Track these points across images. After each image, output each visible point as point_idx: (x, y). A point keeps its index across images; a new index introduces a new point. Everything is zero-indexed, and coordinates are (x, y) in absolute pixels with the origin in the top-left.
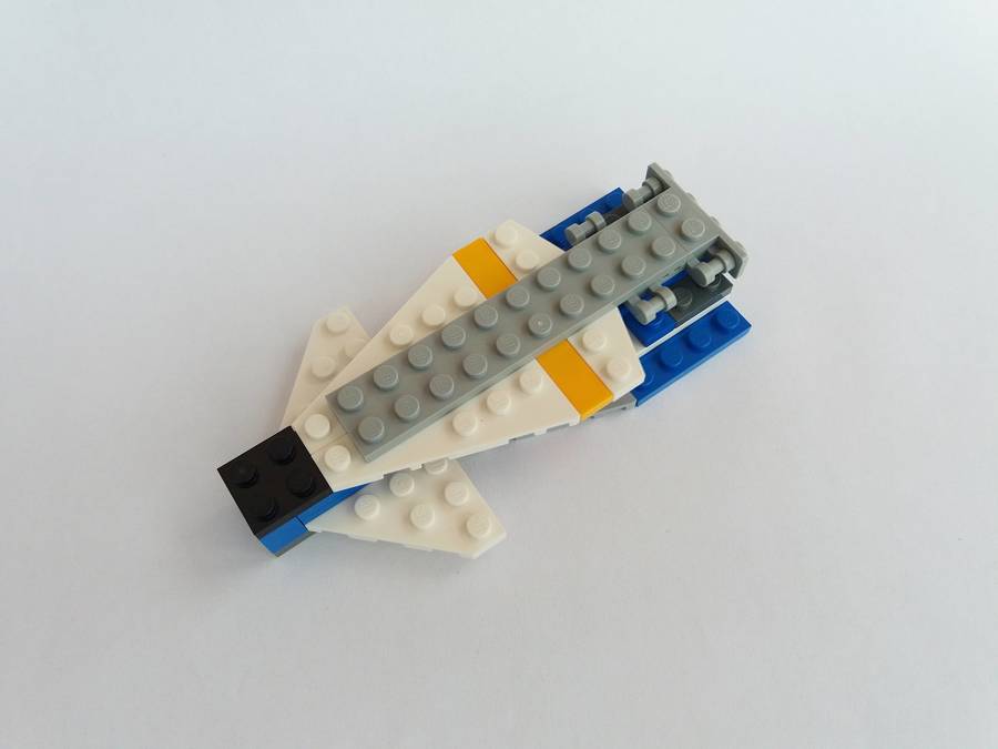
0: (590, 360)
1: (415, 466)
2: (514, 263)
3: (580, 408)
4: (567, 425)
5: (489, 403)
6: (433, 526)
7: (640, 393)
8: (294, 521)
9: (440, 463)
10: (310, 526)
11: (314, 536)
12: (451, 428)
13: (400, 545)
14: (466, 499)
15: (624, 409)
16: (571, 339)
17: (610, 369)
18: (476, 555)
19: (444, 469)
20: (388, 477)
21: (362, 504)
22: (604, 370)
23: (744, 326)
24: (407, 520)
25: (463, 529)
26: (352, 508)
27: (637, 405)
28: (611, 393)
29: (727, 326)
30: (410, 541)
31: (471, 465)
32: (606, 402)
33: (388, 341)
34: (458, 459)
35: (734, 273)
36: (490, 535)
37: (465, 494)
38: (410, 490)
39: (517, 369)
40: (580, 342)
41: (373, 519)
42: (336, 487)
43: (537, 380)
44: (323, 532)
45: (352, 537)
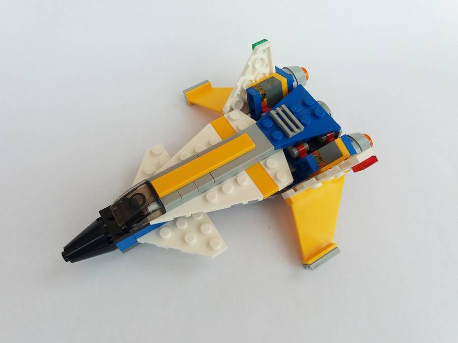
0: (270, 172)
1: (188, 215)
2: (238, 128)
3: (264, 193)
4: (257, 200)
5: (223, 188)
6: (194, 242)
8: (132, 236)
9: (199, 214)
10: (139, 240)
11: (140, 245)
12: (205, 198)
13: (179, 250)
14: (210, 231)
16: (261, 163)
17: (278, 176)
18: (213, 256)
19: (201, 217)
20: (176, 219)
21: (163, 231)
22: (276, 177)
24: (183, 239)
25: (208, 245)
26: (158, 233)
28: (278, 187)
30: (184, 249)
32: (275, 191)
34: (207, 213)
36: (221, 248)
37: (210, 229)
38: (184, 226)
39: (236, 175)
40: (265, 164)
41: (167, 238)
42: (152, 223)
43: (246, 180)
44: (145, 243)
45: (157, 246)
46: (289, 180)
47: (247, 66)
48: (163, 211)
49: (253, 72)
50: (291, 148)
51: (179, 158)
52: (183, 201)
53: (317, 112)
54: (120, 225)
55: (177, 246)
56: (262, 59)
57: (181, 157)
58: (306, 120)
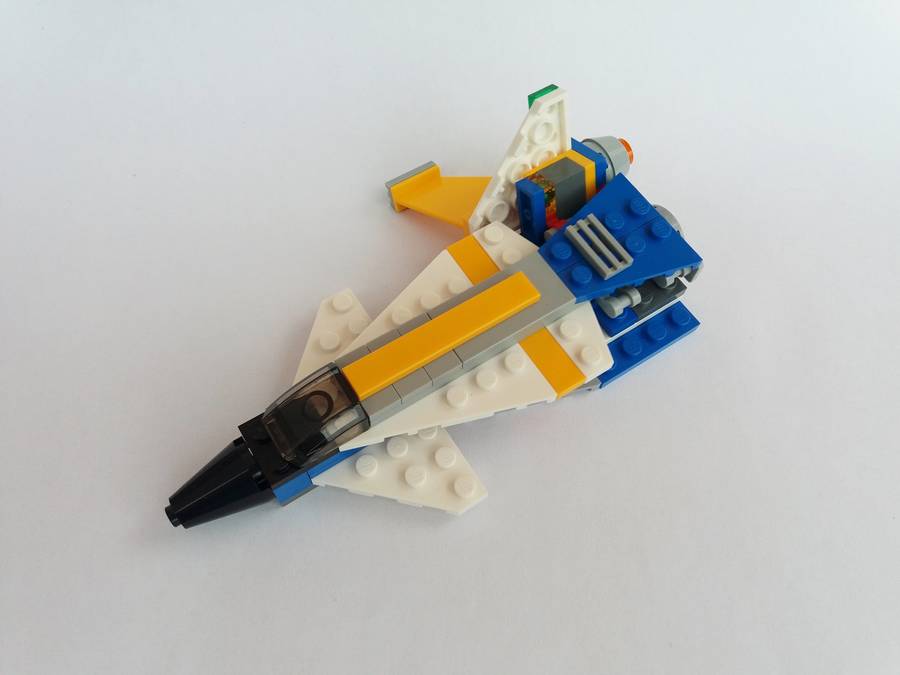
0: (568, 348)
1: (412, 431)
2: (500, 258)
3: (558, 389)
4: (545, 402)
5: (478, 379)
6: (424, 487)
7: (605, 378)
8: (304, 475)
9: (429, 431)
10: (315, 481)
11: (316, 489)
12: (444, 397)
13: (395, 500)
14: (453, 463)
15: (590, 390)
16: (550, 328)
17: (585, 355)
18: (461, 512)
19: (434, 436)
20: (387, 440)
21: (362, 462)
22: (579, 356)
23: (695, 323)
24: (402, 476)
25: (451, 487)
26: (353, 465)
27: (601, 387)
28: (584, 376)
29: (679, 323)
30: (403, 497)
31: (458, 433)
32: (580, 384)
34: (447, 428)
35: (689, 278)
36: (475, 495)
37: (453, 459)
38: (402, 453)
39: (502, 351)
40: (558, 330)
41: (372, 476)
42: (342, 448)
43: (520, 361)
44: (327, 486)
45: (350, 491)
46: (606, 362)
47: (518, 138)
48: (365, 424)
49: (529, 149)
50: (606, 299)
51: (389, 320)
52: (403, 406)
53: (656, 228)
54: (283, 455)
55: (391, 491)
56: (547, 125)
57: (394, 318)
58: (637, 244)
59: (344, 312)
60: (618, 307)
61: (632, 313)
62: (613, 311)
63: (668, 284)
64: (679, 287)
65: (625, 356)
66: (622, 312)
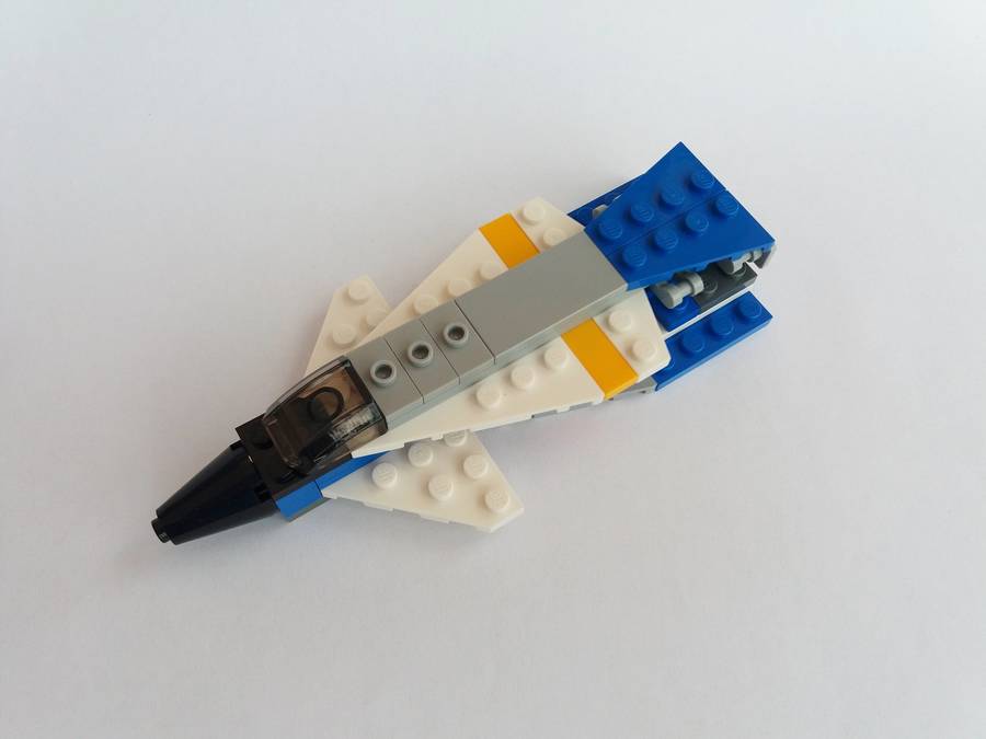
0: (618, 342)
1: (437, 436)
2: (541, 240)
3: (604, 387)
4: (589, 404)
5: (514, 377)
6: (451, 498)
7: (662, 377)
8: (312, 484)
9: (459, 435)
10: (326, 492)
11: (328, 503)
12: (474, 398)
13: (417, 515)
14: (486, 471)
15: (644, 392)
16: (598, 319)
17: (637, 350)
18: (493, 529)
19: (462, 442)
20: (408, 446)
21: (380, 472)
22: (630, 351)
23: (766, 317)
24: (425, 490)
25: (482, 502)
26: (369, 476)
27: (656, 390)
28: (636, 374)
29: (748, 316)
30: (427, 512)
31: (490, 439)
32: (630, 383)
33: (412, 311)
34: (477, 432)
35: (760, 263)
36: (508, 510)
37: (484, 468)
38: (427, 461)
39: (541, 346)
40: (607, 322)
41: (392, 487)
42: (356, 454)
43: (564, 359)
44: (339, 498)
45: (367, 504)
46: (662, 359)
48: (381, 427)
50: (663, 286)
52: (426, 406)
53: (721, 204)
54: (286, 460)
55: (413, 505)
57: (417, 308)
58: (699, 222)
59: (362, 302)
60: (677, 296)
61: (693, 304)
62: (671, 300)
63: (735, 270)
64: (748, 275)
65: (685, 354)
66: (681, 301)
